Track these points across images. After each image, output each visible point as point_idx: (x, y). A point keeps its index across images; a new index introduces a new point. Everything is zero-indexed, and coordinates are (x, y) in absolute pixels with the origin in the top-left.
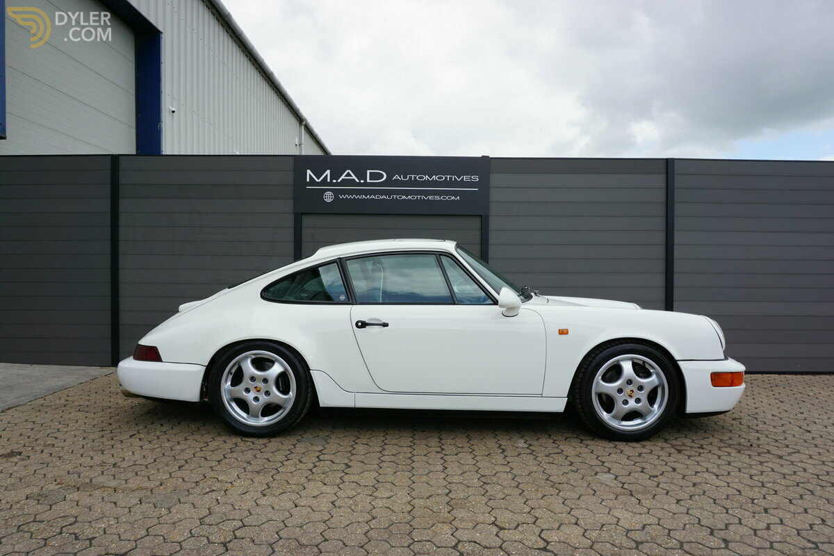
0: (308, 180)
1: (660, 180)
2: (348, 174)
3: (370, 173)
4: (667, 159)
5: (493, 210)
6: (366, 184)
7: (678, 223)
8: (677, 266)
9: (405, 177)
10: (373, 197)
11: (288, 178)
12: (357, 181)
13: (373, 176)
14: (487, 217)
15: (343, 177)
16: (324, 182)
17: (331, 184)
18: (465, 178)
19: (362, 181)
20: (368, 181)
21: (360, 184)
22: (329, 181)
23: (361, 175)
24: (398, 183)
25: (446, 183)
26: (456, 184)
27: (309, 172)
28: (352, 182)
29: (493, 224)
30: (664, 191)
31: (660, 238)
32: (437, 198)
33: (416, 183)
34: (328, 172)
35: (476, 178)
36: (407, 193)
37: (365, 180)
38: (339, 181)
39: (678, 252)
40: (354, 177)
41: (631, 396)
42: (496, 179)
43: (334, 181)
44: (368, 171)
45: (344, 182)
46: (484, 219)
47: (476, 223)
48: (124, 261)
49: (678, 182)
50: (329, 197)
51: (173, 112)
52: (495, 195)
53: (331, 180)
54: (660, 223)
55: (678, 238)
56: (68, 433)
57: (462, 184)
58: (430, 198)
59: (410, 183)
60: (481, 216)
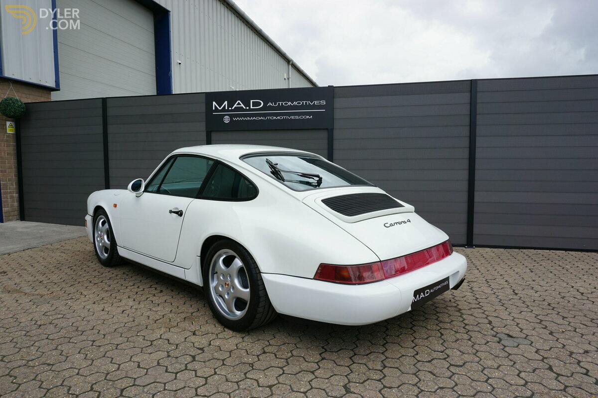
0: (214, 109)
1: (465, 97)
2: (238, 104)
3: (253, 102)
4: (471, 80)
5: (337, 125)
6: (250, 110)
7: (480, 130)
8: (478, 165)
9: (275, 104)
10: (254, 118)
11: (202, 108)
12: (245, 108)
13: (255, 104)
14: (332, 130)
15: (235, 106)
16: (224, 110)
17: (228, 110)
18: (316, 103)
19: (248, 108)
20: (251, 107)
21: (246, 110)
22: (226, 108)
23: (247, 104)
24: (271, 108)
25: (303, 107)
26: (309, 107)
27: (214, 103)
28: (241, 109)
29: (337, 134)
30: (469, 105)
31: (466, 142)
32: (297, 117)
33: (283, 108)
34: (226, 102)
35: (323, 102)
36: (277, 115)
37: (250, 107)
38: (233, 108)
39: (479, 154)
40: (242, 105)
42: (338, 103)
43: (230, 109)
44: (251, 101)
45: (237, 109)
46: (330, 132)
47: (324, 135)
49: (480, 97)
50: (227, 120)
51: (180, 64)
52: (338, 114)
53: (228, 108)
54: (466, 131)
55: (479, 142)
57: (314, 107)
58: (293, 117)
59: (279, 108)
60: (327, 129)
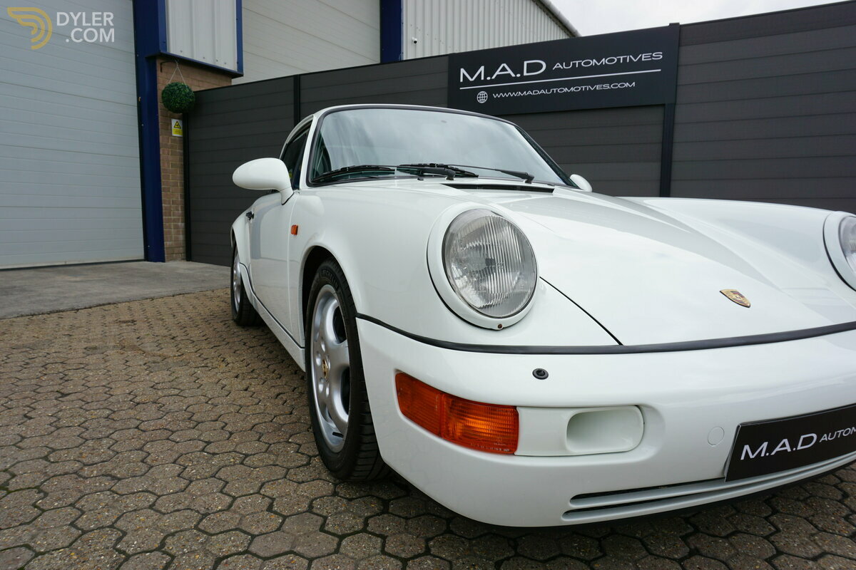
0: (461, 80)
2: (505, 69)
3: (528, 64)
5: (683, 96)
6: (523, 78)
9: (568, 65)
10: (529, 92)
11: (443, 80)
12: (513, 75)
13: (532, 68)
14: (673, 106)
15: (498, 73)
16: (478, 81)
17: (485, 82)
18: (644, 57)
19: (519, 75)
20: (525, 74)
21: (516, 79)
22: (482, 78)
23: (518, 68)
24: (560, 73)
25: (618, 67)
26: (632, 66)
27: (463, 71)
28: (508, 78)
29: (681, 114)
32: (606, 86)
33: (581, 71)
34: (482, 69)
35: (658, 56)
36: (568, 84)
37: (522, 73)
38: (494, 77)
40: (510, 71)
42: (688, 54)
43: (489, 78)
44: (525, 63)
45: (501, 79)
46: (668, 110)
47: (656, 116)
50: (482, 98)
52: (686, 76)
53: (485, 77)
57: (641, 65)
58: (598, 87)
59: (575, 71)
60: (664, 105)
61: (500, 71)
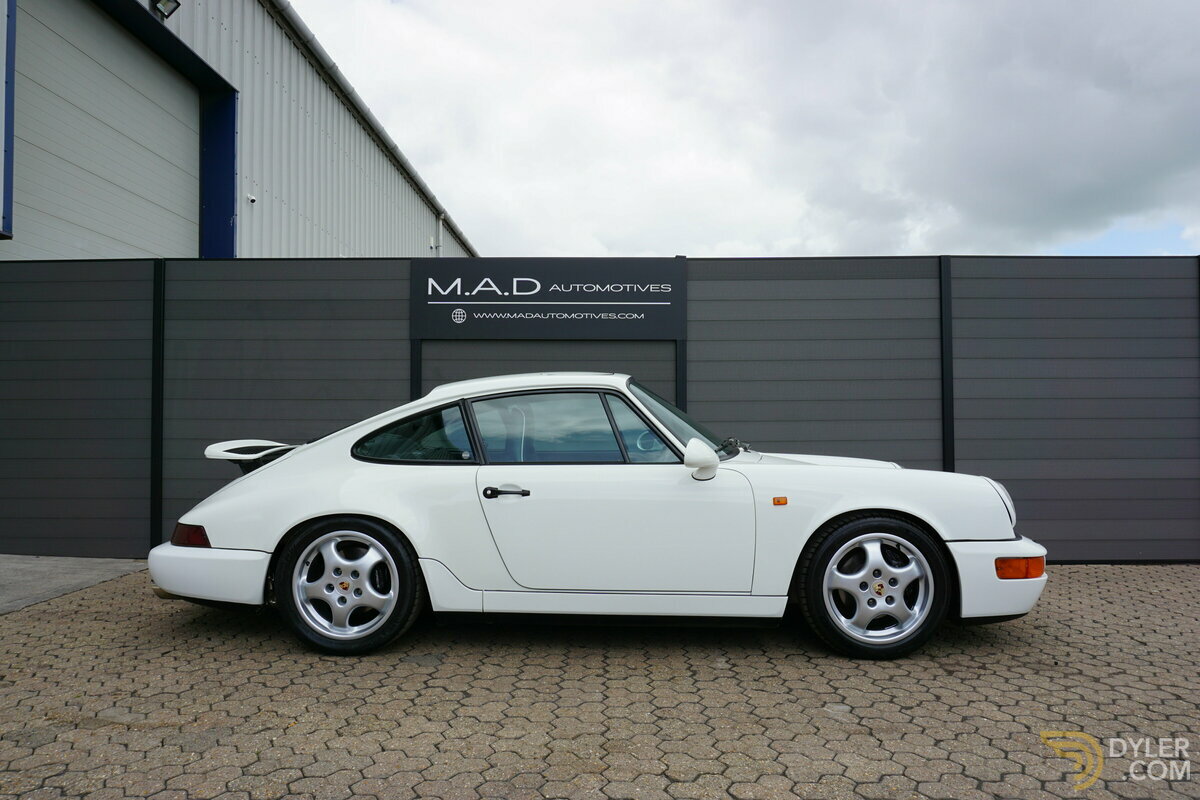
0: (430, 293)
1: (930, 287)
2: (487, 284)
3: (518, 282)
4: (940, 257)
5: (693, 333)
6: (512, 297)
7: (958, 348)
8: (959, 410)
9: (567, 287)
10: (521, 315)
11: (402, 290)
12: (500, 293)
13: (522, 286)
14: (684, 342)
15: (479, 288)
16: (453, 295)
17: (463, 297)
18: (652, 288)
19: (506, 294)
20: (515, 293)
21: (504, 298)
22: (459, 293)
23: (505, 286)
24: (556, 296)
25: (624, 296)
26: (639, 296)
27: (431, 281)
28: (492, 295)
29: (693, 351)
30: (938, 301)
31: (934, 370)
32: (613, 316)
33: (582, 296)
34: (458, 281)
35: (667, 288)
36: (570, 310)
37: (511, 291)
38: (474, 293)
39: (959, 390)
40: (495, 288)
41: (880, 594)
42: (695, 289)
43: (467, 294)
44: (515, 280)
45: (481, 295)
46: (680, 345)
47: (668, 351)
48: (170, 409)
49: (957, 289)
50: (459, 317)
51: (253, 201)
52: (695, 312)
53: (463, 292)
54: (933, 349)
55: (959, 368)
56: (75, 650)
57: (648, 296)
58: (603, 316)
59: (574, 296)
60: (675, 341)
61: (483, 287)
